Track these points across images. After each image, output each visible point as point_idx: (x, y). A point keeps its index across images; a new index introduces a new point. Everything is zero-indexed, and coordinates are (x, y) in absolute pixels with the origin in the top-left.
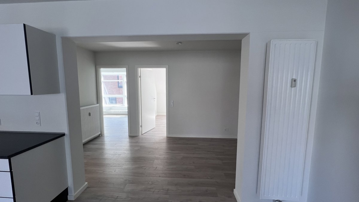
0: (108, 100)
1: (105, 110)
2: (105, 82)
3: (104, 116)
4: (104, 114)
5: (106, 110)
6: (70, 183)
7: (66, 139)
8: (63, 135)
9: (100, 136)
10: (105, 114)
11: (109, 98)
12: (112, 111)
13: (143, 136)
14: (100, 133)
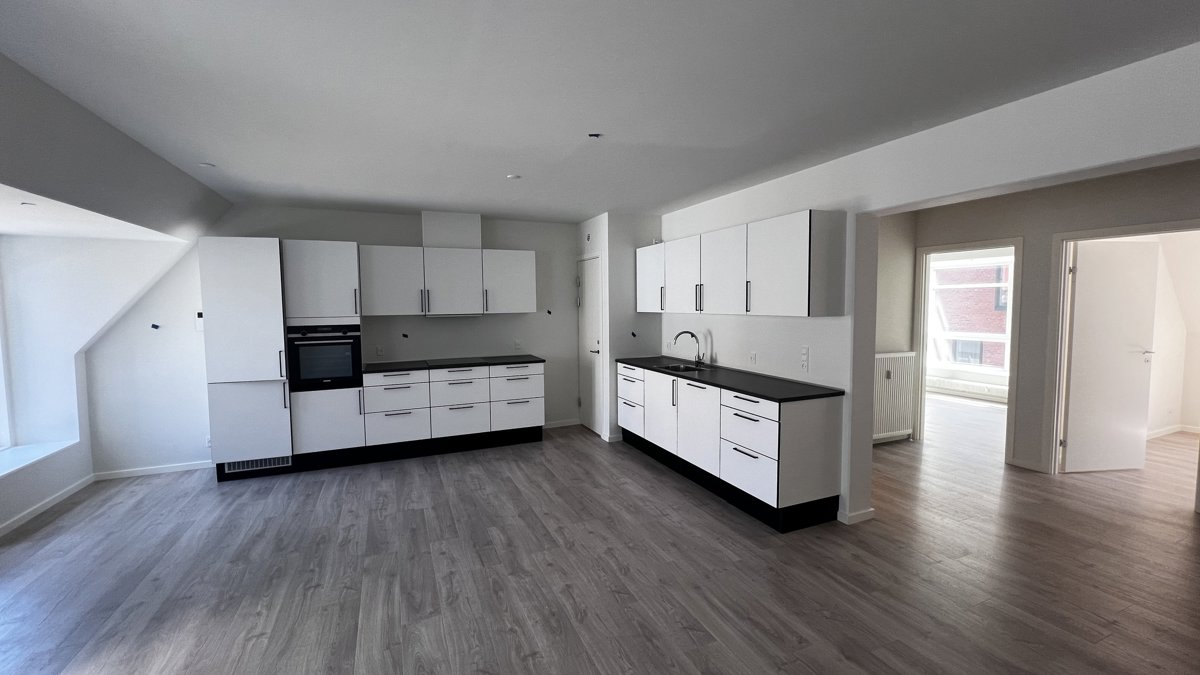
0: (946, 350)
1: (931, 378)
2: (941, 292)
3: (928, 397)
4: (927, 389)
5: (935, 379)
6: (844, 490)
7: (846, 403)
8: (842, 393)
9: (911, 440)
10: (933, 390)
11: (955, 344)
12: (959, 384)
13: (1067, 480)
14: (910, 431)
